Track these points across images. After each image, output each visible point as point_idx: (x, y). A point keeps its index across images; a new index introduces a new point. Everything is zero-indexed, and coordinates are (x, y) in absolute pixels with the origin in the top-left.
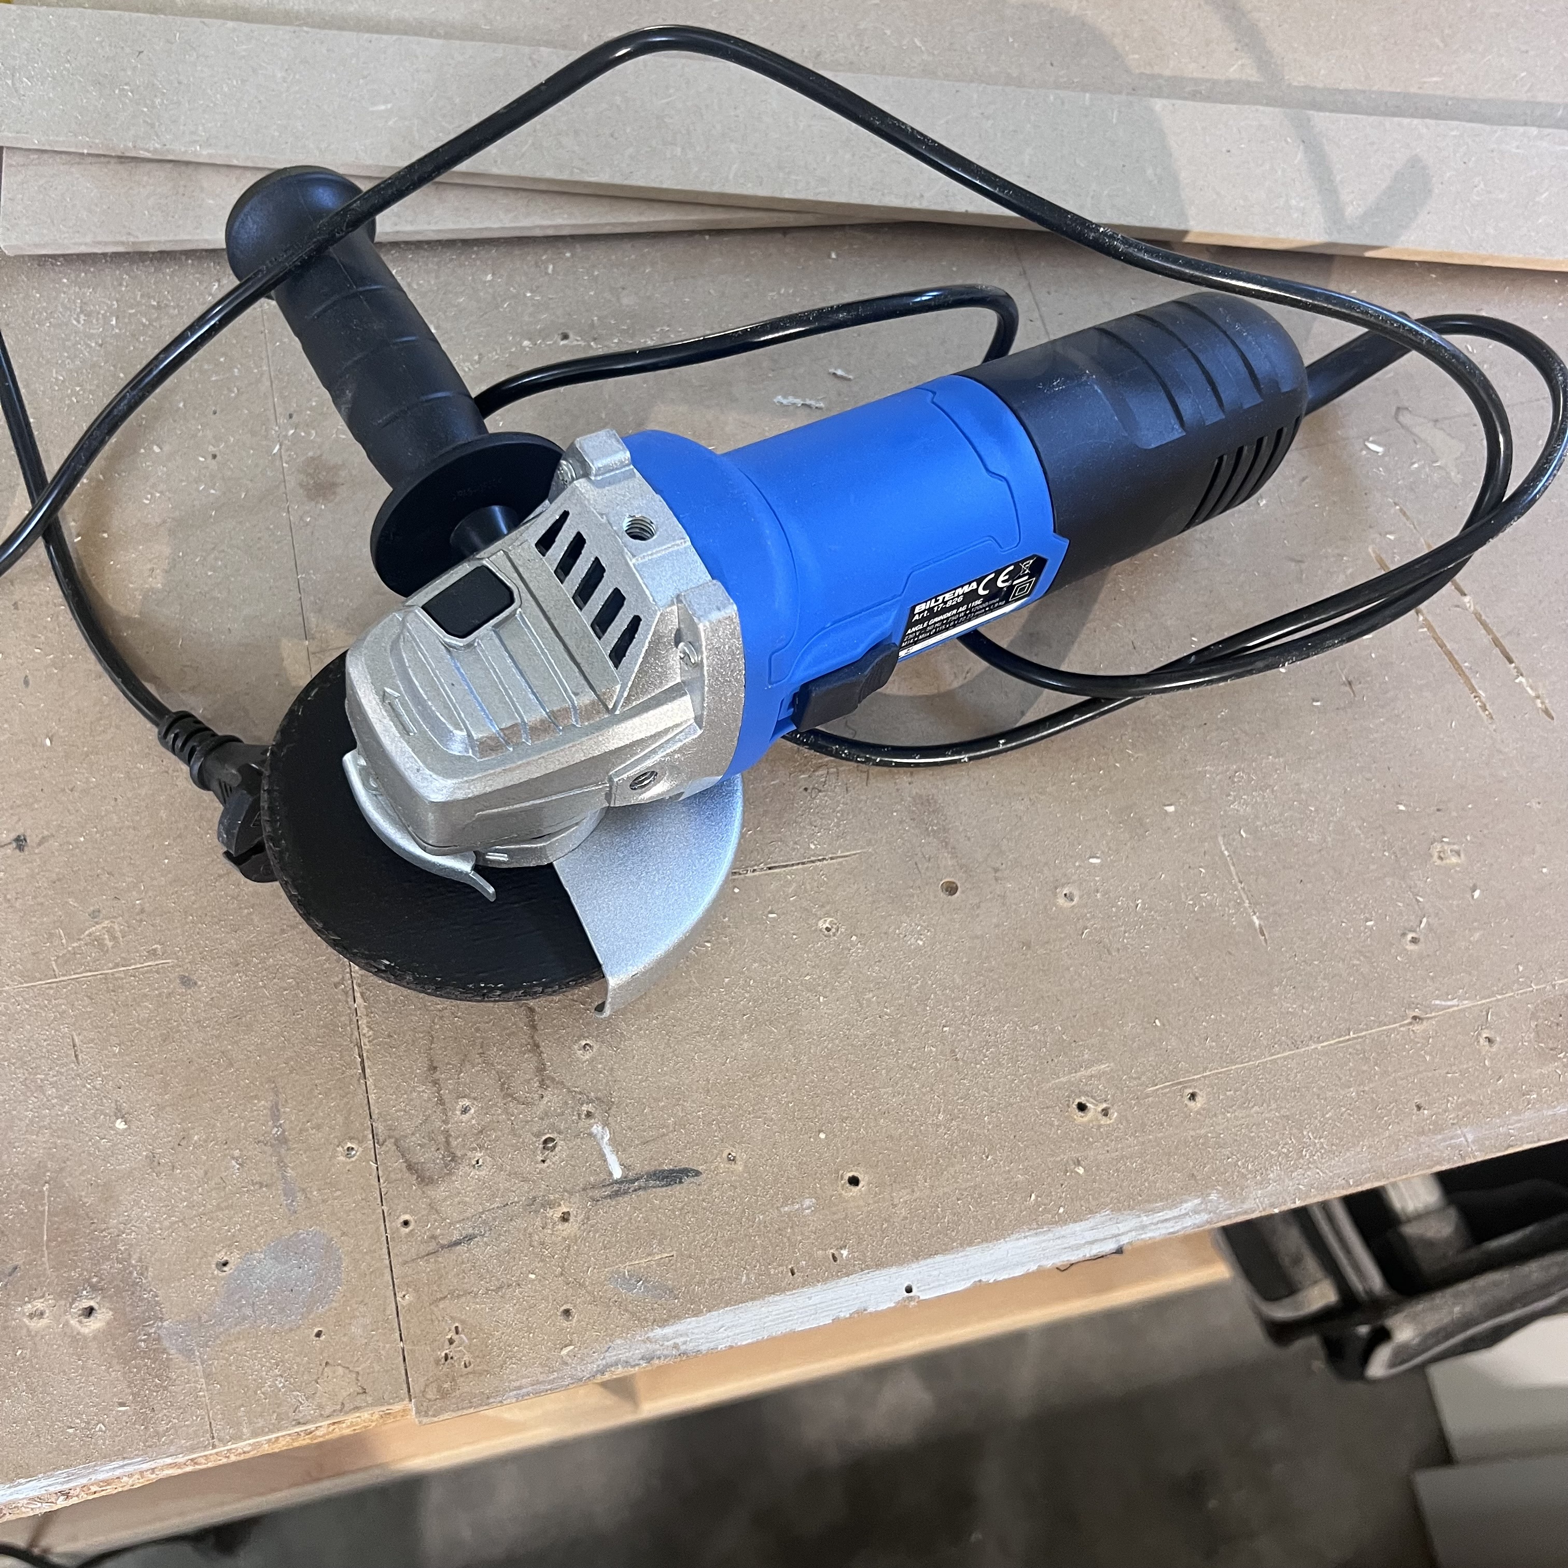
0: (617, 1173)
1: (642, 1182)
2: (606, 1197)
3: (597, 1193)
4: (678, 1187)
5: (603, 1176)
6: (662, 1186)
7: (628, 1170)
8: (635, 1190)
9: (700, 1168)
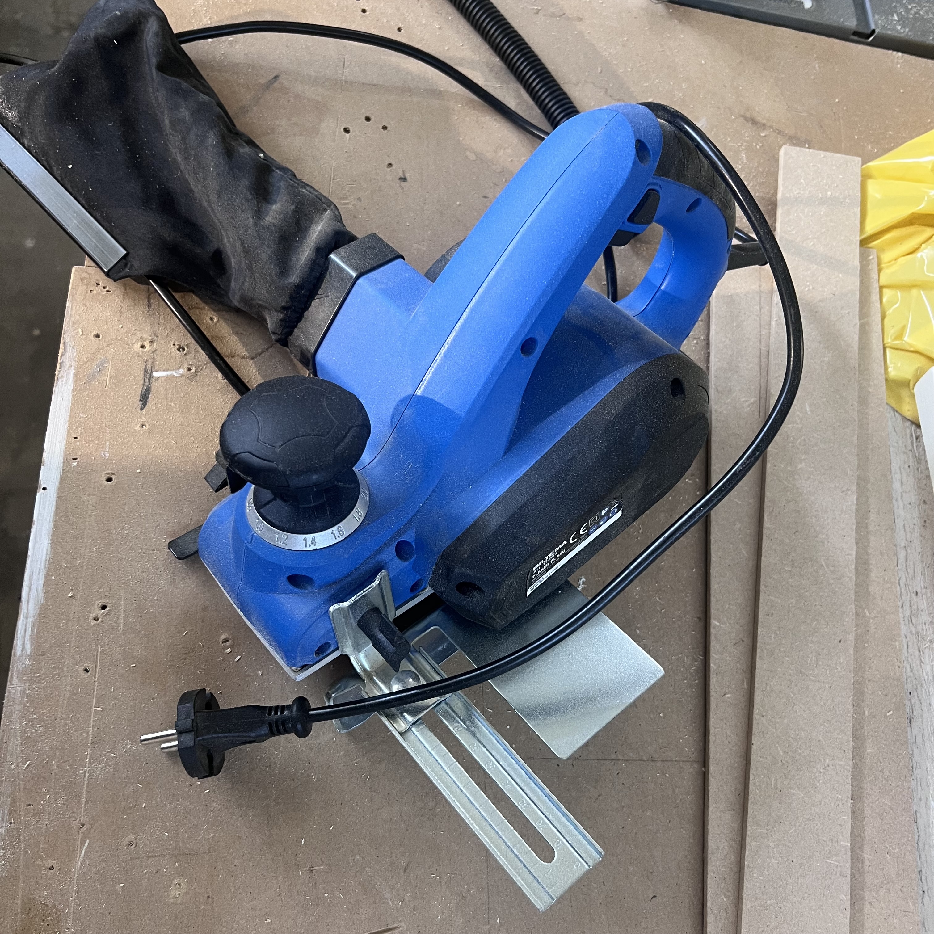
0: (155, 374)
1: (147, 384)
2: (146, 366)
3: (149, 363)
4: (139, 398)
5: (157, 367)
6: (142, 392)
7: (155, 380)
8: (144, 379)
9: (144, 411)
